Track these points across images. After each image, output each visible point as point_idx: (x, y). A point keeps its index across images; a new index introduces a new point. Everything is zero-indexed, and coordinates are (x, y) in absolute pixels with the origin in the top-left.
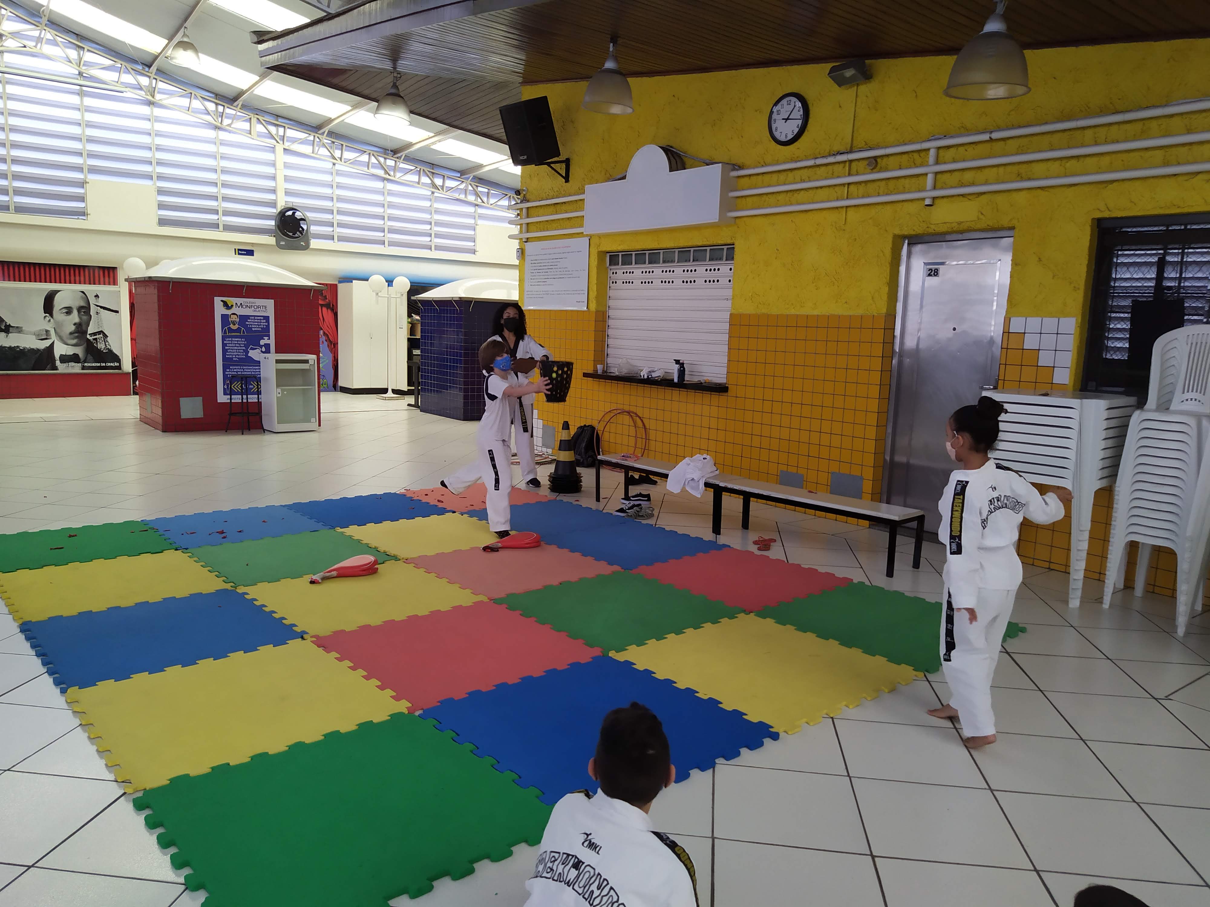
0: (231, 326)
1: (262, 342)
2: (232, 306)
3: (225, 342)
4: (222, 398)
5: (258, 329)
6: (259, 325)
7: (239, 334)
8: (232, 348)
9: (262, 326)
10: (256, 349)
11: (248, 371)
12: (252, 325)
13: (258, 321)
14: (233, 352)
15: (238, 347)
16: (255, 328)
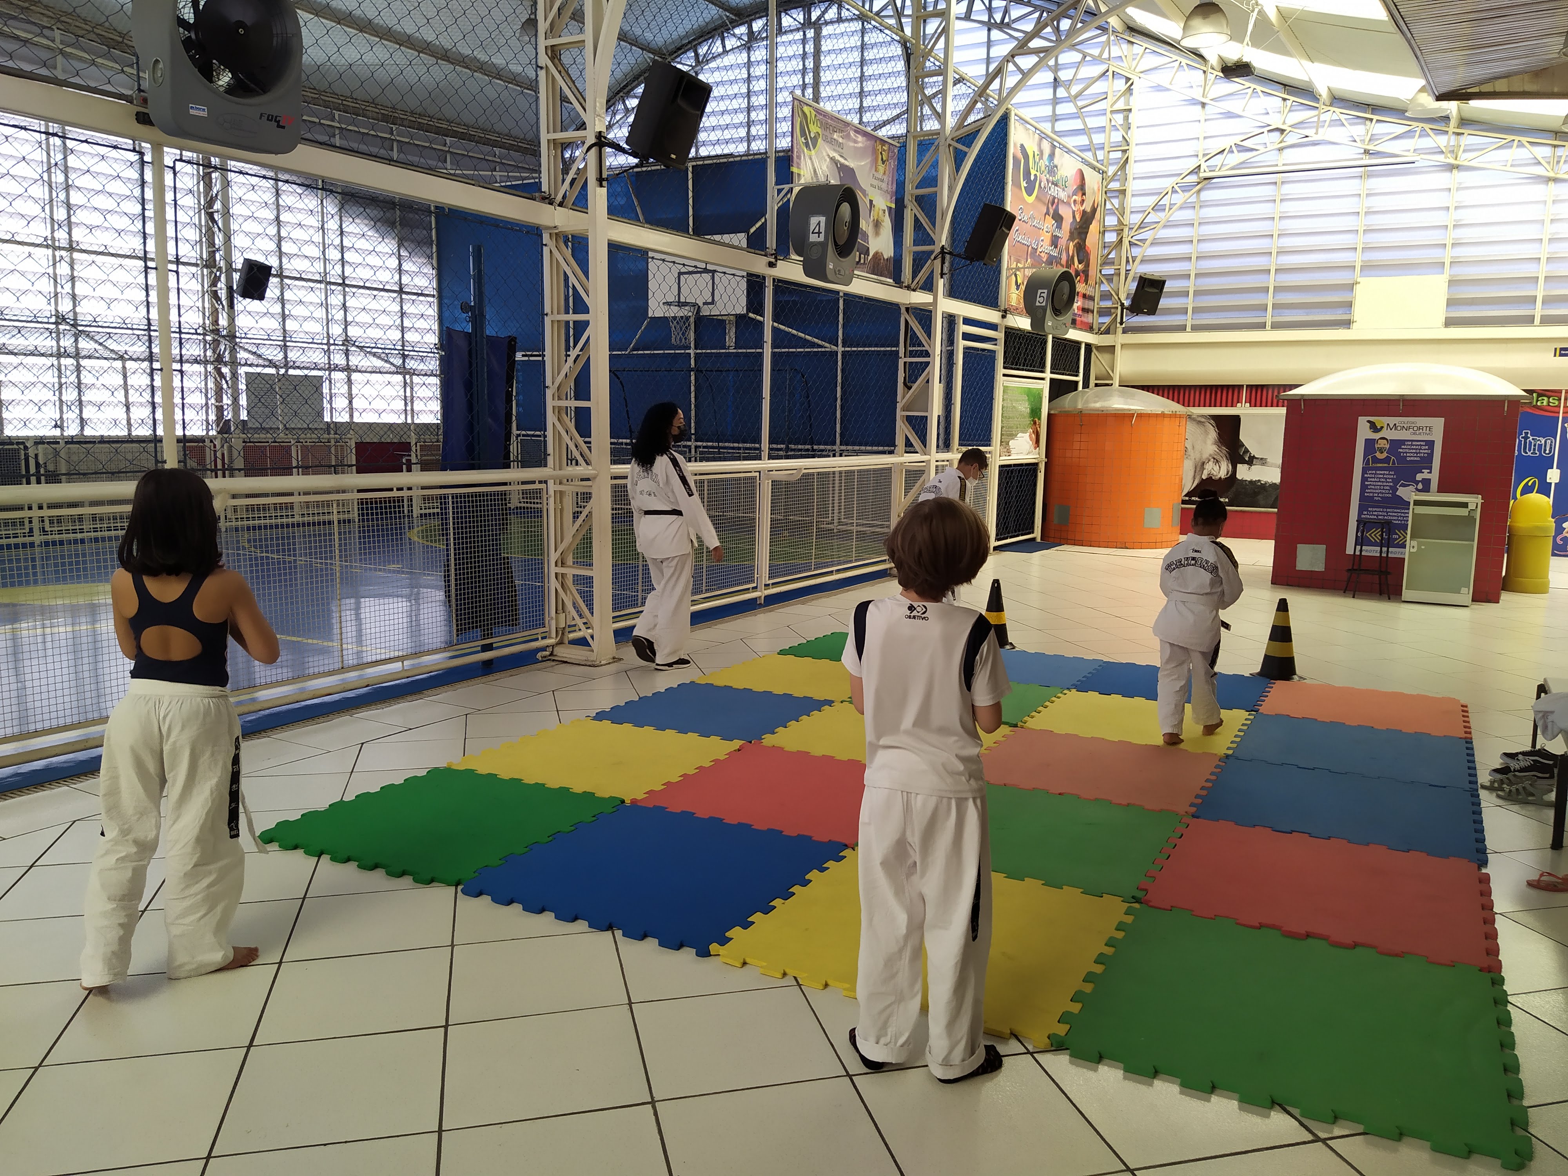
0: (1378, 455)
1: (1420, 477)
2: (1382, 427)
3: (1366, 476)
4: (1352, 549)
5: (1416, 459)
6: (1418, 453)
7: (1385, 465)
8: (1374, 484)
9: (1423, 455)
10: (1409, 485)
11: (1393, 515)
12: (1407, 453)
13: (1417, 447)
14: (1375, 489)
15: (1383, 482)
16: (1412, 457)
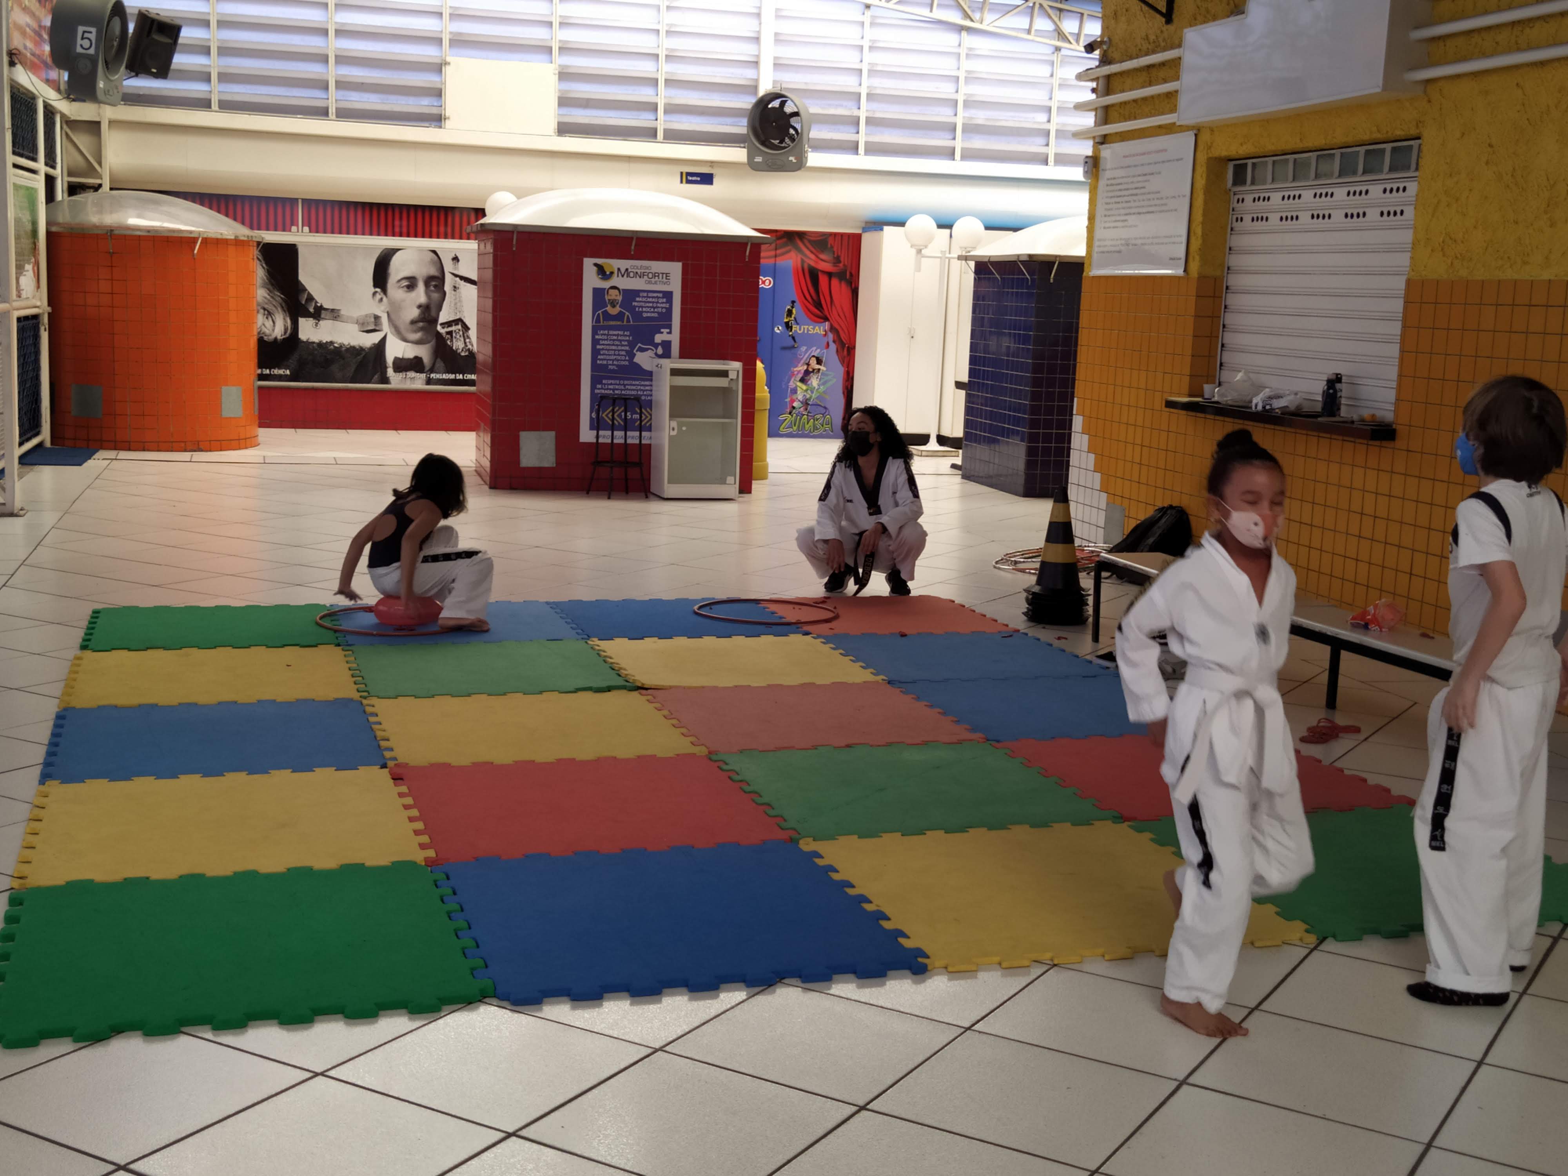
0: (609, 309)
1: (658, 338)
2: (612, 273)
3: (597, 337)
4: (587, 435)
5: (653, 315)
6: (654, 308)
7: (619, 323)
8: (608, 347)
9: (660, 310)
10: (647, 350)
11: (632, 388)
12: (642, 307)
13: (654, 300)
14: (609, 355)
15: (617, 345)
16: (648, 312)
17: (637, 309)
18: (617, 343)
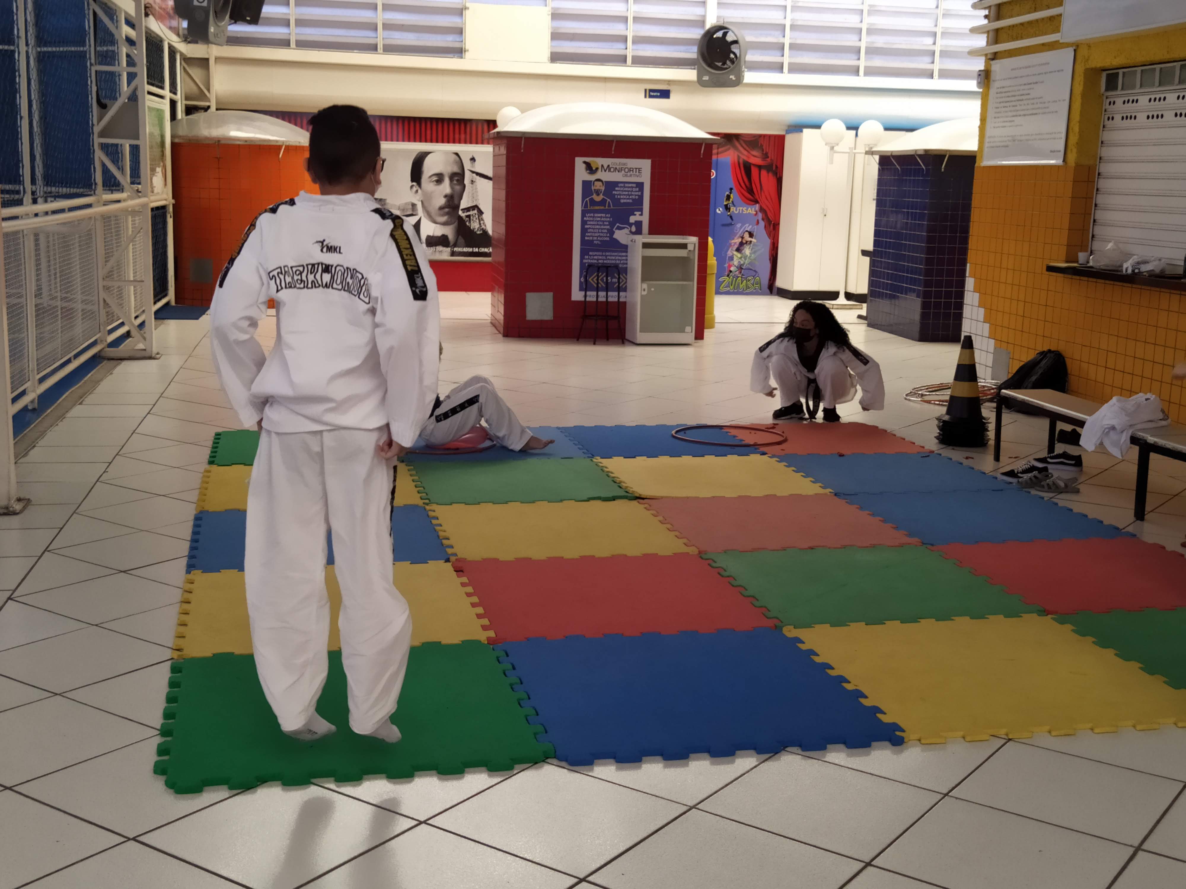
0: (594, 197)
1: (632, 219)
2: (597, 169)
3: (585, 219)
4: (577, 295)
5: (628, 201)
6: (629, 195)
7: (602, 208)
8: (593, 227)
9: (634, 197)
10: (624, 228)
11: (611, 258)
12: (620, 195)
13: (629, 189)
14: (595, 233)
15: (601, 225)
16: (625, 199)
17: (616, 197)
18: (601, 223)
